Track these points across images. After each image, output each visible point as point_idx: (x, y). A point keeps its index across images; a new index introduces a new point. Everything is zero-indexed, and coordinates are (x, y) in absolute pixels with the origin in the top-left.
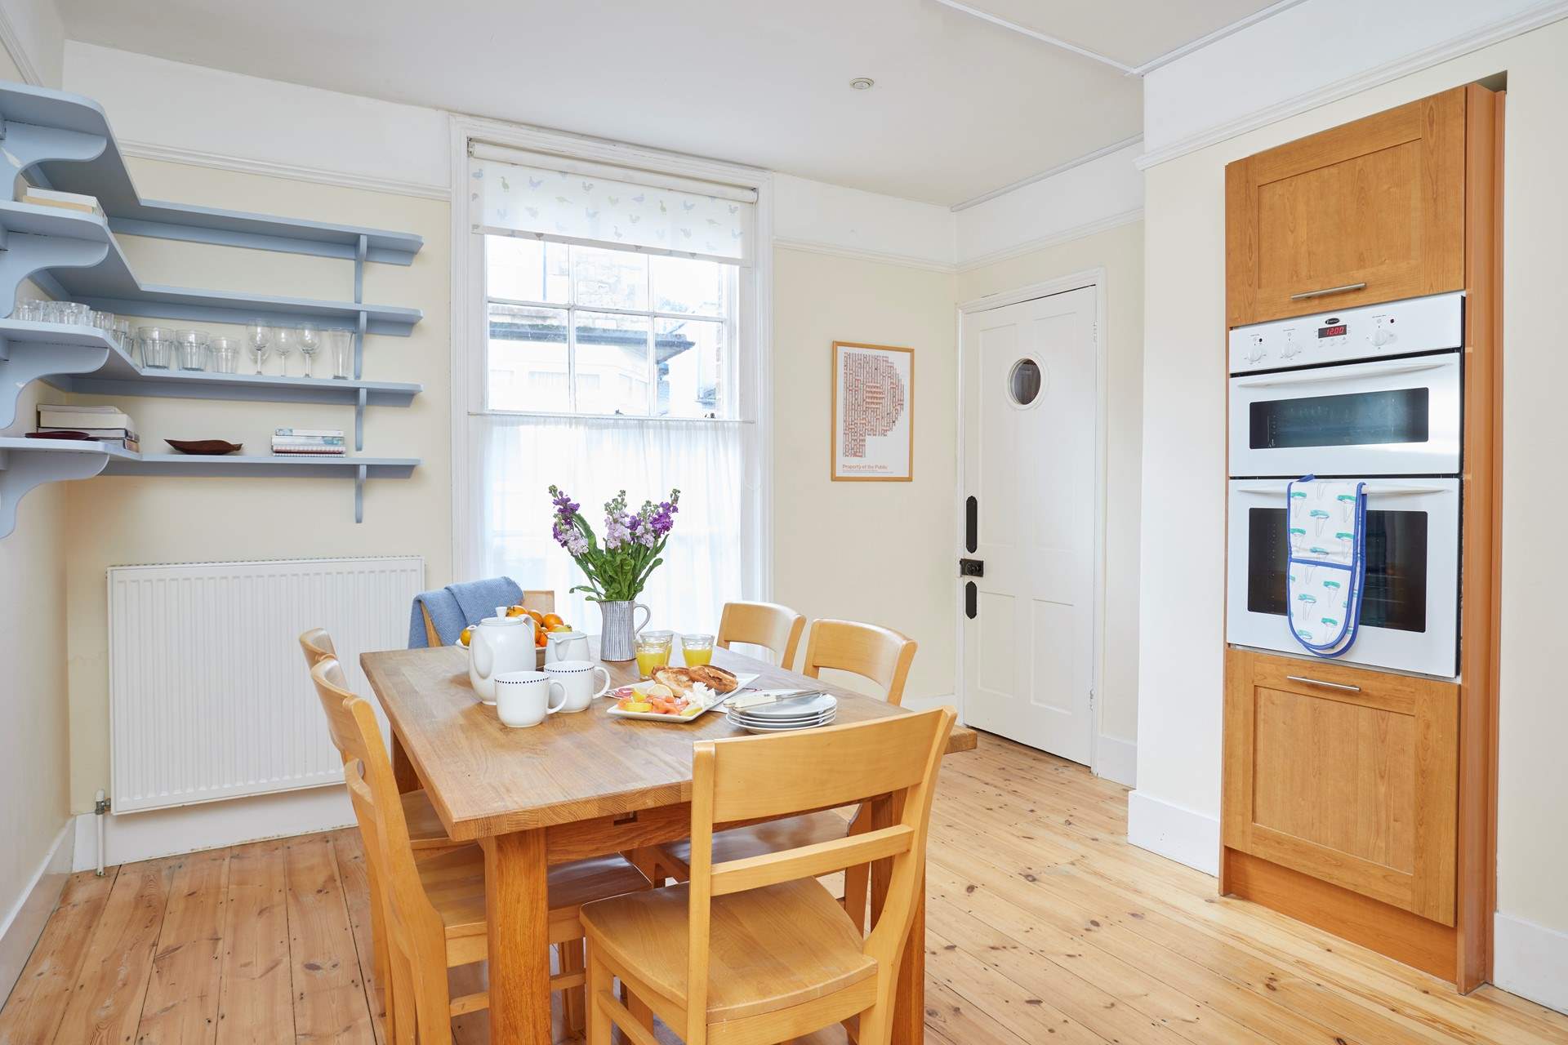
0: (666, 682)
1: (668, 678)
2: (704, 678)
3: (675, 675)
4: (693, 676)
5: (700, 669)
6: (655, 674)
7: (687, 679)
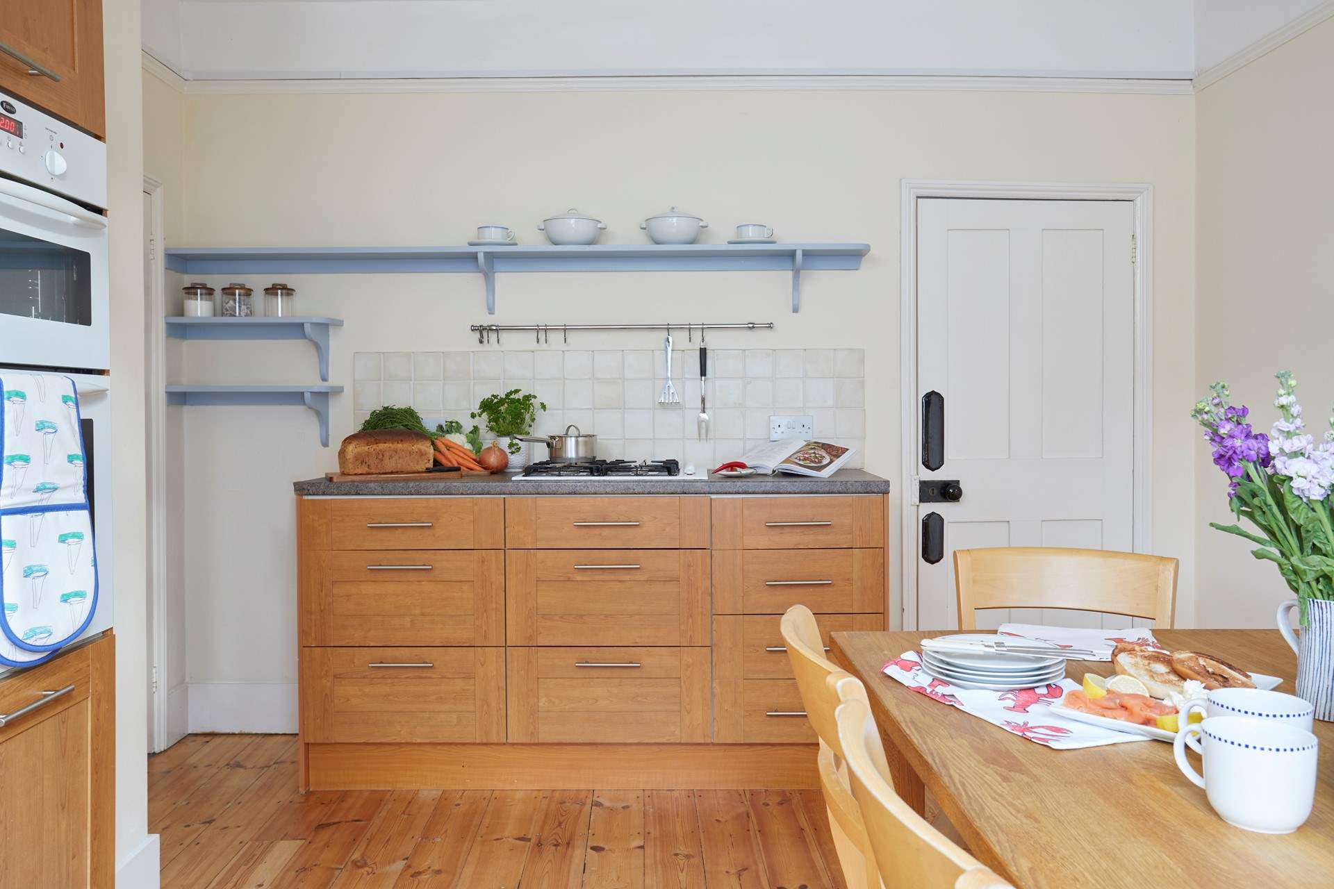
0: (1132, 671)
1: (1136, 665)
2: (1199, 674)
3: (1146, 662)
4: (1179, 667)
5: (1190, 658)
6: (1116, 656)
7: (1167, 670)
